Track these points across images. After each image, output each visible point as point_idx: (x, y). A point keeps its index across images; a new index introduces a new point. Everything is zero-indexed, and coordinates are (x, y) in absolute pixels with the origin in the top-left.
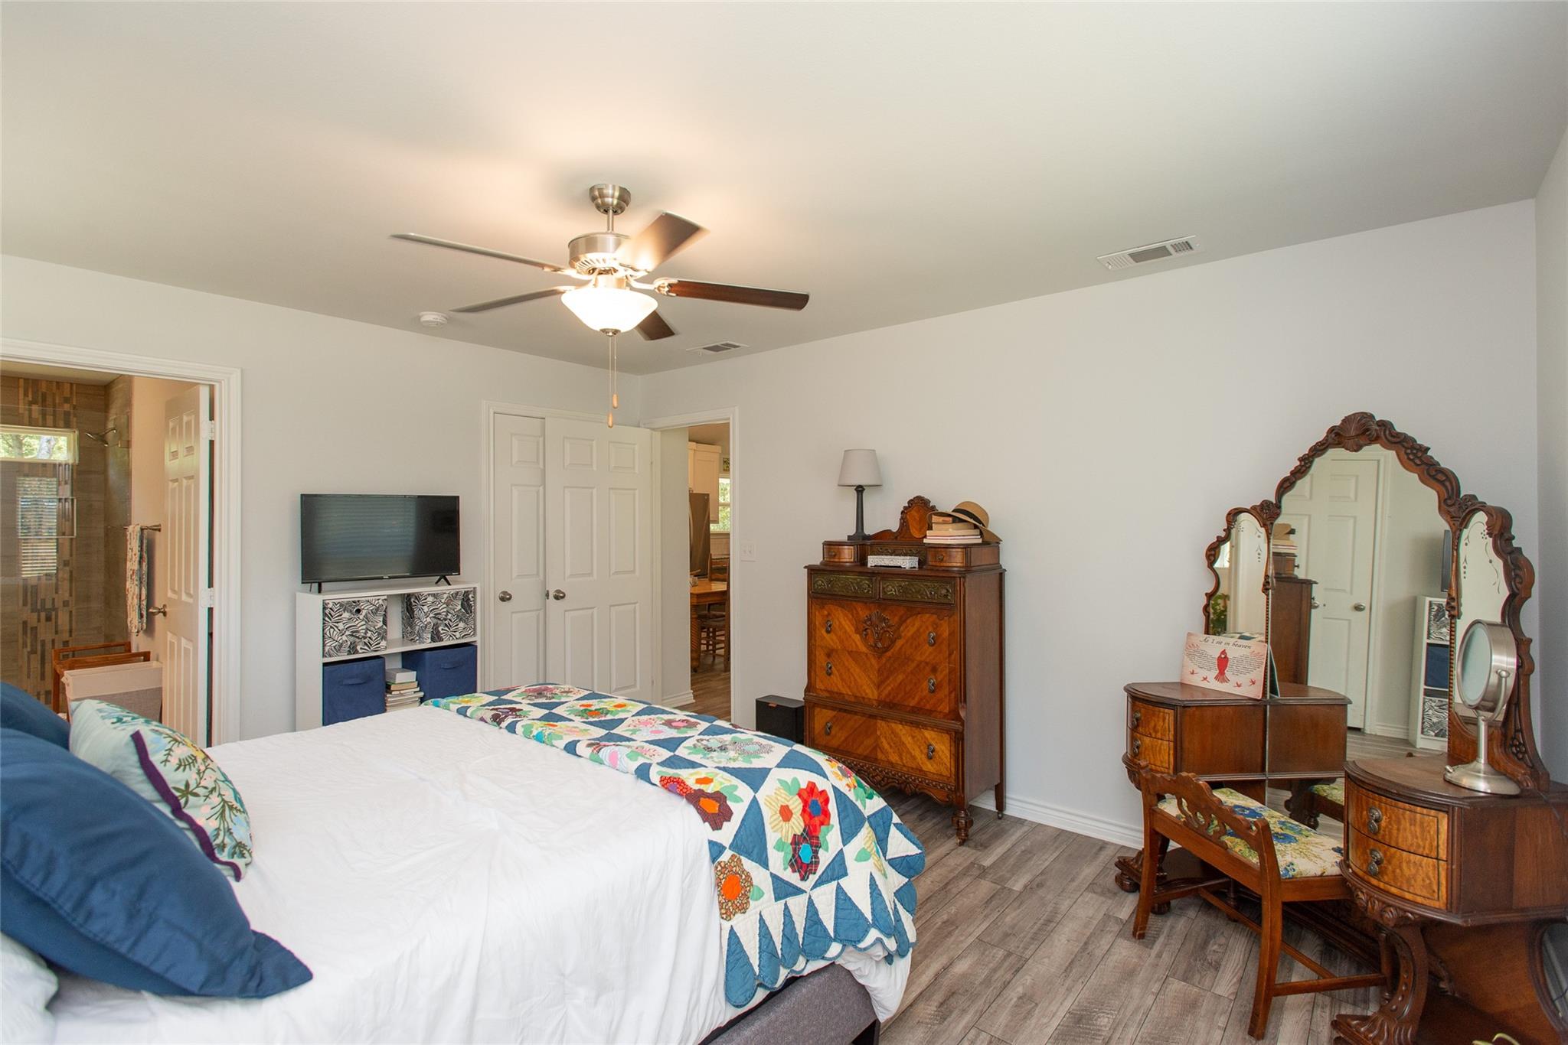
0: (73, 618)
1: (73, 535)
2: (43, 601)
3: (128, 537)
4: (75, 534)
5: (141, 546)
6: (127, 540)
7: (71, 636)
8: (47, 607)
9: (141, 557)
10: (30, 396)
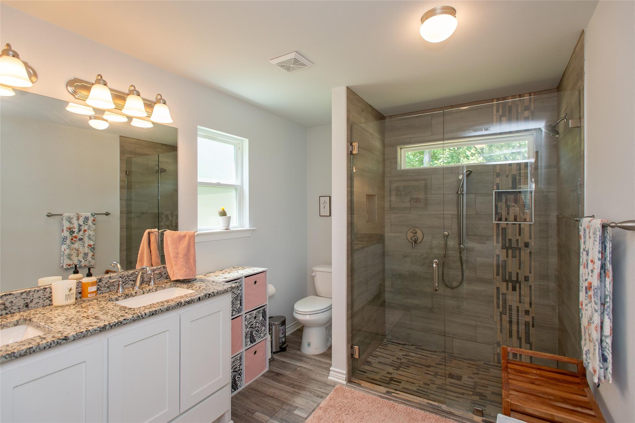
0: (533, 292)
1: (532, 221)
2: (510, 273)
3: (582, 233)
4: (533, 221)
5: (603, 251)
6: (579, 237)
7: (531, 307)
8: (512, 279)
9: (603, 267)
10: (501, 111)
